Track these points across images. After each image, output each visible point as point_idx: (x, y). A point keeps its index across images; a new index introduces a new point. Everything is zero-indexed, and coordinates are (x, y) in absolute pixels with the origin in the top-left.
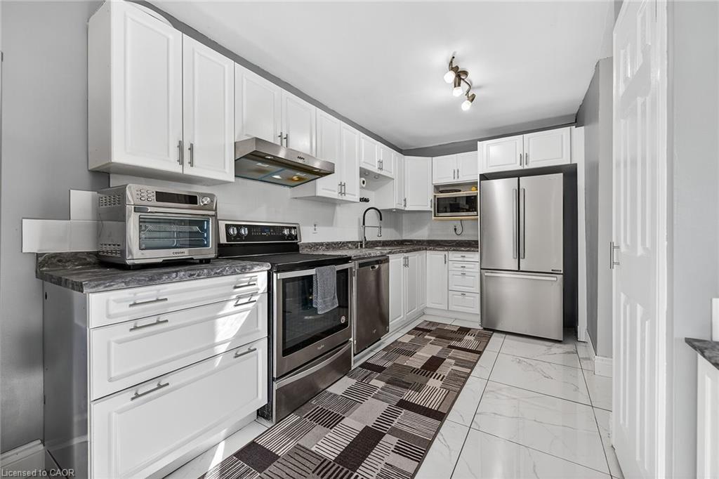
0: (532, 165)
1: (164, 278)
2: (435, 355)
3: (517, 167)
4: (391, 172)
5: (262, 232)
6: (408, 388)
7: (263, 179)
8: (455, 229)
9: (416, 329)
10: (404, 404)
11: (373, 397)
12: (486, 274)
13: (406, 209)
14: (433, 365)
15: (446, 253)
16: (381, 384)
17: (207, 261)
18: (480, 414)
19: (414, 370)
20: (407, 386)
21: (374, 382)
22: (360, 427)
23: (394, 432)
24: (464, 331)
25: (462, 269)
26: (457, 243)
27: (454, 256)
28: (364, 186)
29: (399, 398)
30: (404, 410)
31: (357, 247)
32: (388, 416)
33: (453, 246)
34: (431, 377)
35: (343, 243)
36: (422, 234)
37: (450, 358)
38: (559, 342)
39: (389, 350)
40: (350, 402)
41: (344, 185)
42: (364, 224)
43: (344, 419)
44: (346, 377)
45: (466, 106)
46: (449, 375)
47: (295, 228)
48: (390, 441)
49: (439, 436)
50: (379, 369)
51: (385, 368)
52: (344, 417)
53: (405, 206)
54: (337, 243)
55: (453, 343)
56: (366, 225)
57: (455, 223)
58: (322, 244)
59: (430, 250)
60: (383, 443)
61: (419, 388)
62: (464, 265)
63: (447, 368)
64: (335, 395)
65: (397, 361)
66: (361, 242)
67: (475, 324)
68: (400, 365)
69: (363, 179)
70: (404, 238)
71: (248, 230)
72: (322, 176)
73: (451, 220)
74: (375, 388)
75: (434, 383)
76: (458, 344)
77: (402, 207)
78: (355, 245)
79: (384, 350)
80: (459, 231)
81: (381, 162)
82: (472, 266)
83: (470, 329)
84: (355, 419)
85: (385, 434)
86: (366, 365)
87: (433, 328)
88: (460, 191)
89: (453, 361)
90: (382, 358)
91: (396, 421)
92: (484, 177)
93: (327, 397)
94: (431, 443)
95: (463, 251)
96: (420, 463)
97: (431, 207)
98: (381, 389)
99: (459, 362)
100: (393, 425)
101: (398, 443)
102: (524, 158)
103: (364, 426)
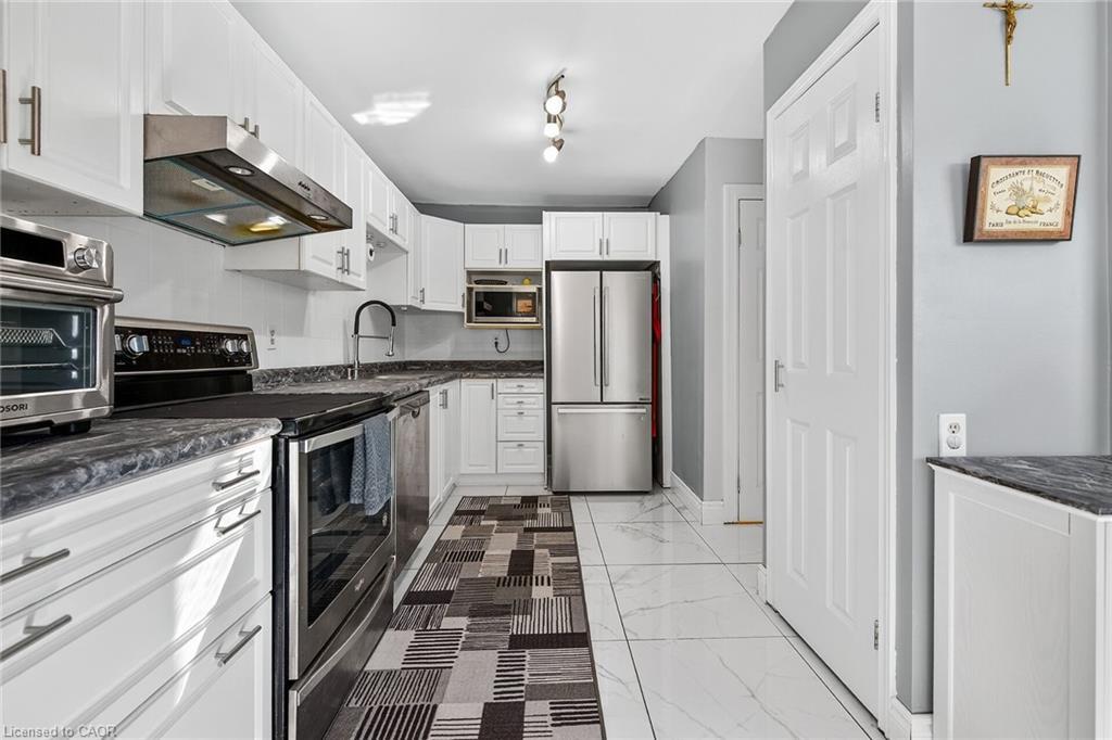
0: (614, 256)
1: (56, 486)
2: (515, 549)
3: (595, 256)
4: (405, 240)
5: (177, 346)
6: (509, 613)
7: (173, 219)
8: (496, 343)
9: (458, 513)
10: (520, 642)
11: (462, 649)
12: (560, 411)
13: (424, 307)
14: (522, 564)
15: (494, 381)
16: (462, 622)
17: (82, 428)
18: (626, 616)
19: (500, 582)
20: (505, 610)
21: (448, 623)
22: (475, 711)
23: (536, 692)
24: (530, 501)
25: (517, 406)
26: (499, 366)
27: (506, 385)
28: (372, 259)
29: (507, 636)
30: (527, 651)
31: (345, 377)
32: (508, 672)
33: (493, 370)
34: (531, 584)
35: (323, 369)
36: (442, 351)
37: (538, 547)
38: (646, 493)
39: (438, 559)
40: (427, 672)
41: (347, 254)
42: (356, 331)
43: (438, 710)
44: (390, 633)
45: (551, 154)
46: (553, 574)
47: (244, 337)
48: (536, 710)
49: (598, 670)
50: (443, 597)
51: (451, 592)
52: (435, 707)
53: (423, 301)
54: (311, 370)
55: (528, 523)
56: (360, 333)
57: (496, 333)
58: (285, 373)
59: (468, 377)
60: (531, 719)
61: (526, 607)
62: (520, 400)
63: (545, 563)
64: (390, 673)
65: (465, 574)
66: (351, 366)
67: (538, 488)
68: (472, 579)
69: (371, 247)
70: (407, 359)
71: (149, 340)
72: (320, 231)
73: (490, 328)
74: (457, 632)
75: (540, 592)
76: (535, 524)
77: (416, 304)
78: (343, 372)
79: (428, 560)
80: (502, 347)
81: (394, 218)
82: (533, 400)
83: (536, 497)
84: (457, 700)
85: (524, 703)
86: (412, 598)
87: (484, 508)
88: (506, 283)
89: (546, 551)
90: (435, 575)
91: (526, 673)
92: (552, 266)
93: (374, 684)
94: (595, 684)
95: (522, 377)
96: (601, 722)
97: (463, 306)
98: (468, 630)
99: (557, 550)
100: (526, 682)
101: (552, 708)
102: (604, 245)
103: (482, 706)
